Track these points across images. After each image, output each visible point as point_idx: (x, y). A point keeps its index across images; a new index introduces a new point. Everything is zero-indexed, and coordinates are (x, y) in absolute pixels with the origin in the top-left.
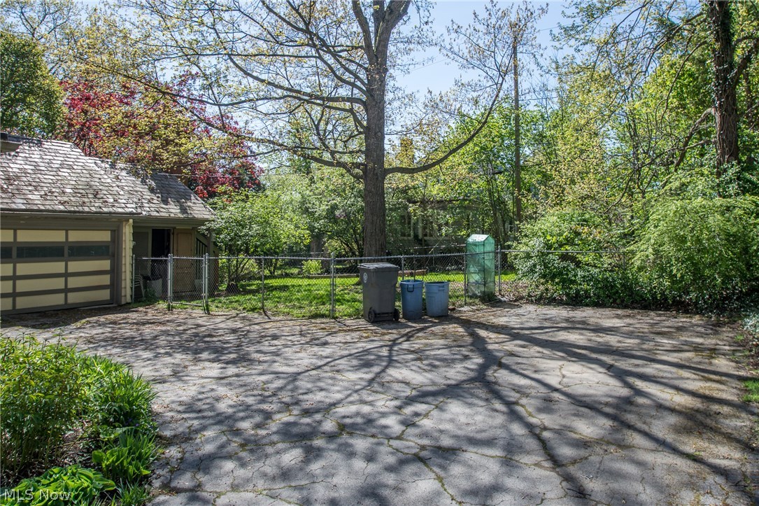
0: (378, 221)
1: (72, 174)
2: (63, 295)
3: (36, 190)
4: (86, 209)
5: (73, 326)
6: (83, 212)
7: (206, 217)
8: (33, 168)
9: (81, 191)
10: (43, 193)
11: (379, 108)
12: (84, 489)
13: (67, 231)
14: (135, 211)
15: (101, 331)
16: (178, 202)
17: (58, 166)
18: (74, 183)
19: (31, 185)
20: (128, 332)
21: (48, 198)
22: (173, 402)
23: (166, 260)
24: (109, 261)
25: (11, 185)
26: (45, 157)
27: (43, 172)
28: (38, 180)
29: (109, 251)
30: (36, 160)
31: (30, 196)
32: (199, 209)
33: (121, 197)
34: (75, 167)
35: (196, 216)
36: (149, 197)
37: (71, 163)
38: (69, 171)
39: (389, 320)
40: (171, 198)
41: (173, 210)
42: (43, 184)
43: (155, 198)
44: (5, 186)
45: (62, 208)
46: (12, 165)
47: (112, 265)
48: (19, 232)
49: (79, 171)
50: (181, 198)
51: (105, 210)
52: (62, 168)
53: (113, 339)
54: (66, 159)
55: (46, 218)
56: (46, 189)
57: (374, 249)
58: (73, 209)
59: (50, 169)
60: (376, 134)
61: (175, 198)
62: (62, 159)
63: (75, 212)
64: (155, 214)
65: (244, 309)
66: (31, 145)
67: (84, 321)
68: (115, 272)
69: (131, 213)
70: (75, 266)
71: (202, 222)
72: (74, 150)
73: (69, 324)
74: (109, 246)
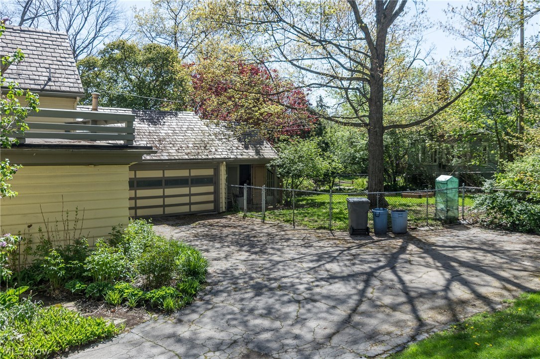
0: (377, 163)
1: (193, 134)
2: (188, 206)
3: (174, 146)
4: (200, 157)
5: (192, 225)
6: (198, 159)
7: (271, 157)
8: (172, 132)
9: (198, 145)
10: (177, 148)
11: (378, 84)
12: (171, 294)
13: (190, 170)
14: (227, 157)
15: (203, 230)
16: (255, 147)
17: (185, 129)
18: (194, 140)
19: (171, 143)
20: (215, 232)
21: (180, 151)
22: (218, 269)
23: (243, 188)
24: (213, 187)
25: (161, 144)
26: (178, 124)
27: (177, 134)
28: (175, 140)
29: (212, 180)
30: (174, 126)
31: (170, 151)
32: (268, 151)
33: (219, 148)
34: (195, 129)
35: (266, 157)
36: (237, 145)
37: (193, 127)
38: (191, 132)
39: (363, 234)
40: (250, 144)
41: (251, 153)
42: (177, 142)
43: (241, 145)
44: (158, 146)
45: (186, 157)
46: (162, 131)
47: (215, 189)
48: (165, 171)
49: (197, 132)
50: (257, 144)
51: (210, 157)
52: (188, 130)
53: (207, 235)
54: (191, 124)
55: (179, 163)
56: (178, 145)
57: (374, 182)
58: (192, 158)
59: (181, 132)
60: (376, 103)
61: (253, 145)
62: (188, 124)
63: (193, 159)
64: (240, 157)
65: (284, 220)
66: (172, 116)
67: (197, 223)
68: (216, 193)
69: (224, 158)
70: (195, 190)
71: (269, 160)
72: (195, 117)
73: (190, 224)
74: (213, 178)
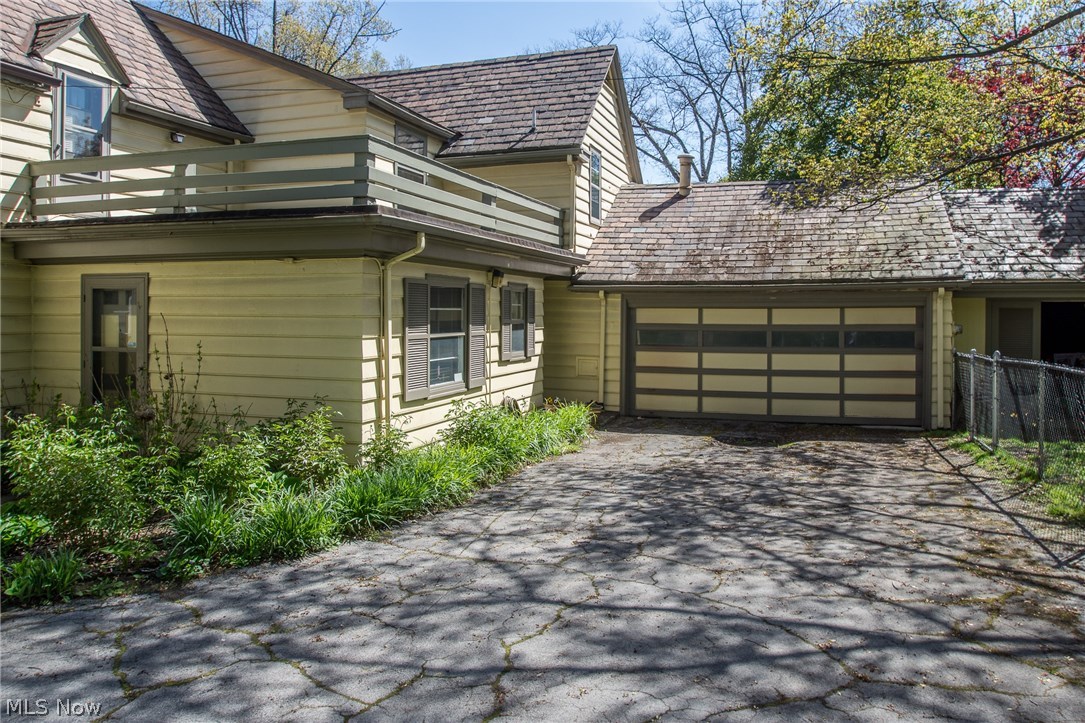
3: (811, 252)
10: (816, 255)
13: (842, 309)
19: (808, 246)
21: (818, 262)
24: (914, 357)
25: (782, 248)
27: (845, 226)
28: (826, 238)
29: (914, 340)
31: (793, 262)
42: (826, 243)
44: (771, 251)
47: (919, 364)
48: (774, 311)
55: (801, 291)
56: (826, 250)
63: (842, 281)
68: (922, 374)
69: (942, 278)
74: (913, 333)
